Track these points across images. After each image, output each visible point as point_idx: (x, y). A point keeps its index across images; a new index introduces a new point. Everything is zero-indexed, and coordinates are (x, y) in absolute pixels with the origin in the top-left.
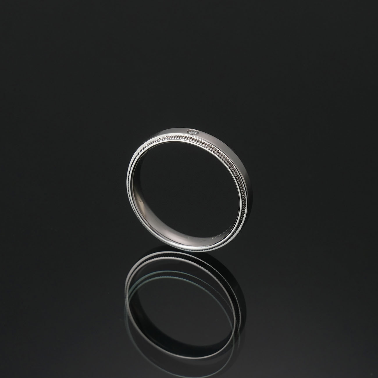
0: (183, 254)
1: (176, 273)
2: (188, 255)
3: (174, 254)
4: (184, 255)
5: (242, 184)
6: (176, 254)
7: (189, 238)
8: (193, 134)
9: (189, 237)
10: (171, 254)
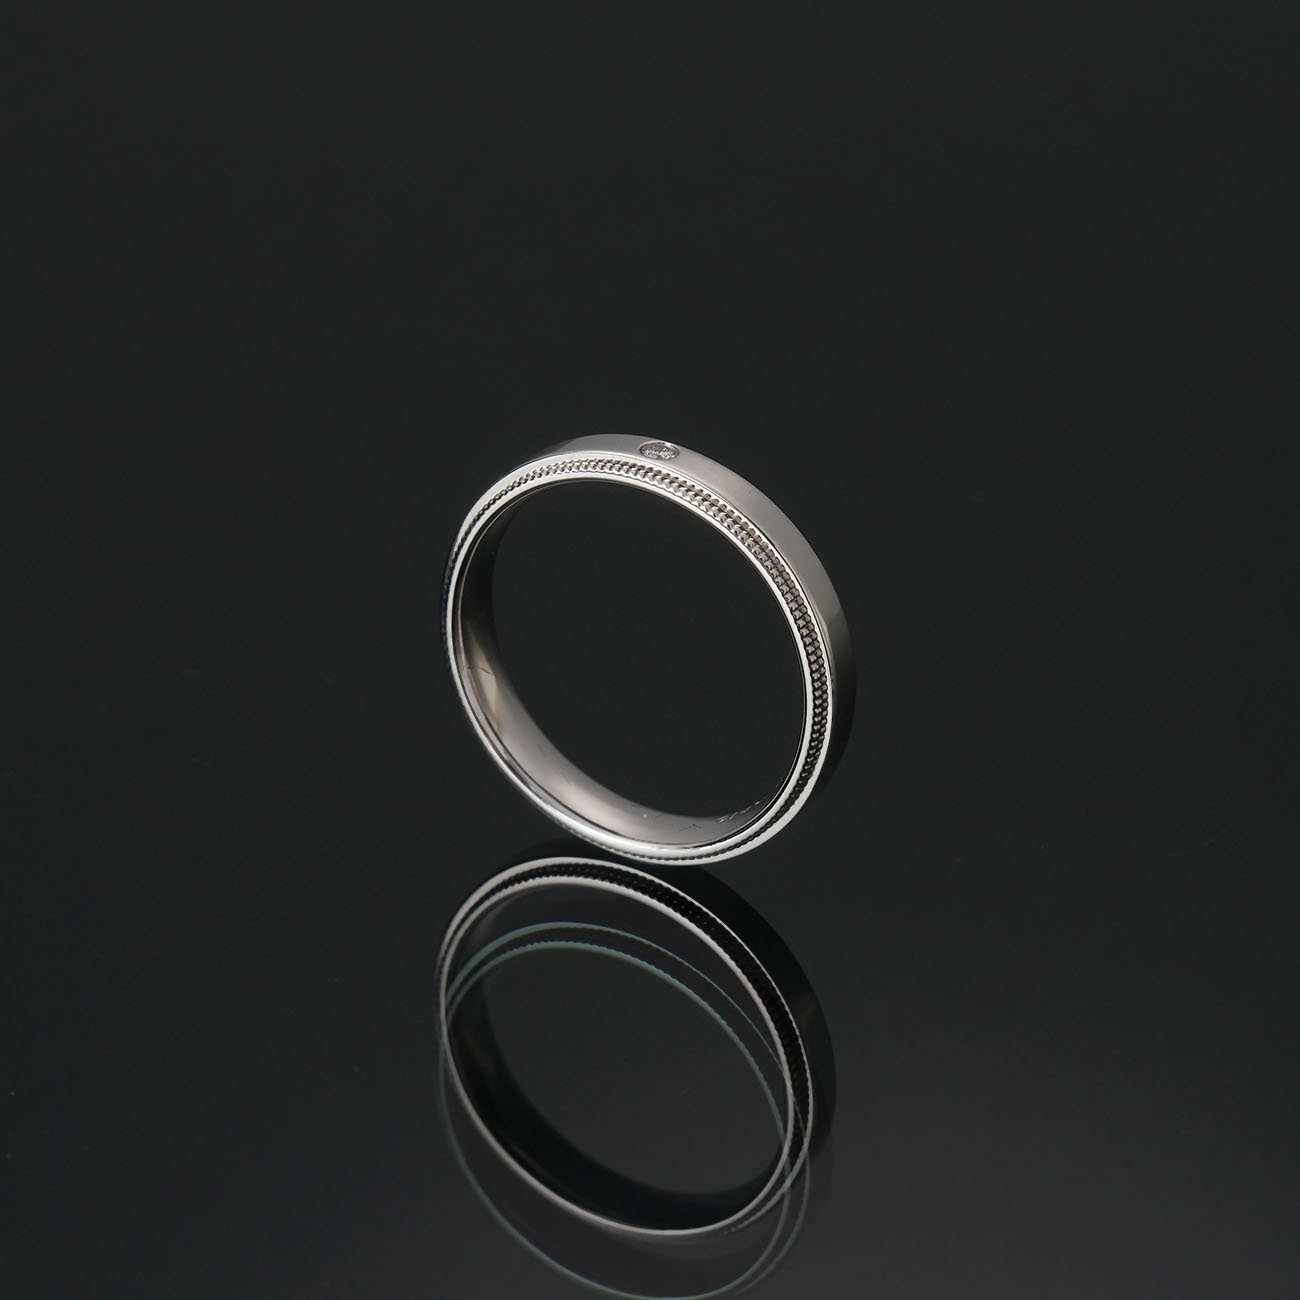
0: (624, 868)
1: (600, 931)
2: (641, 874)
3: (593, 867)
4: (627, 873)
5: (817, 644)
6: (602, 868)
7: (645, 816)
8: (659, 458)
9: (646, 813)
10: (586, 866)
